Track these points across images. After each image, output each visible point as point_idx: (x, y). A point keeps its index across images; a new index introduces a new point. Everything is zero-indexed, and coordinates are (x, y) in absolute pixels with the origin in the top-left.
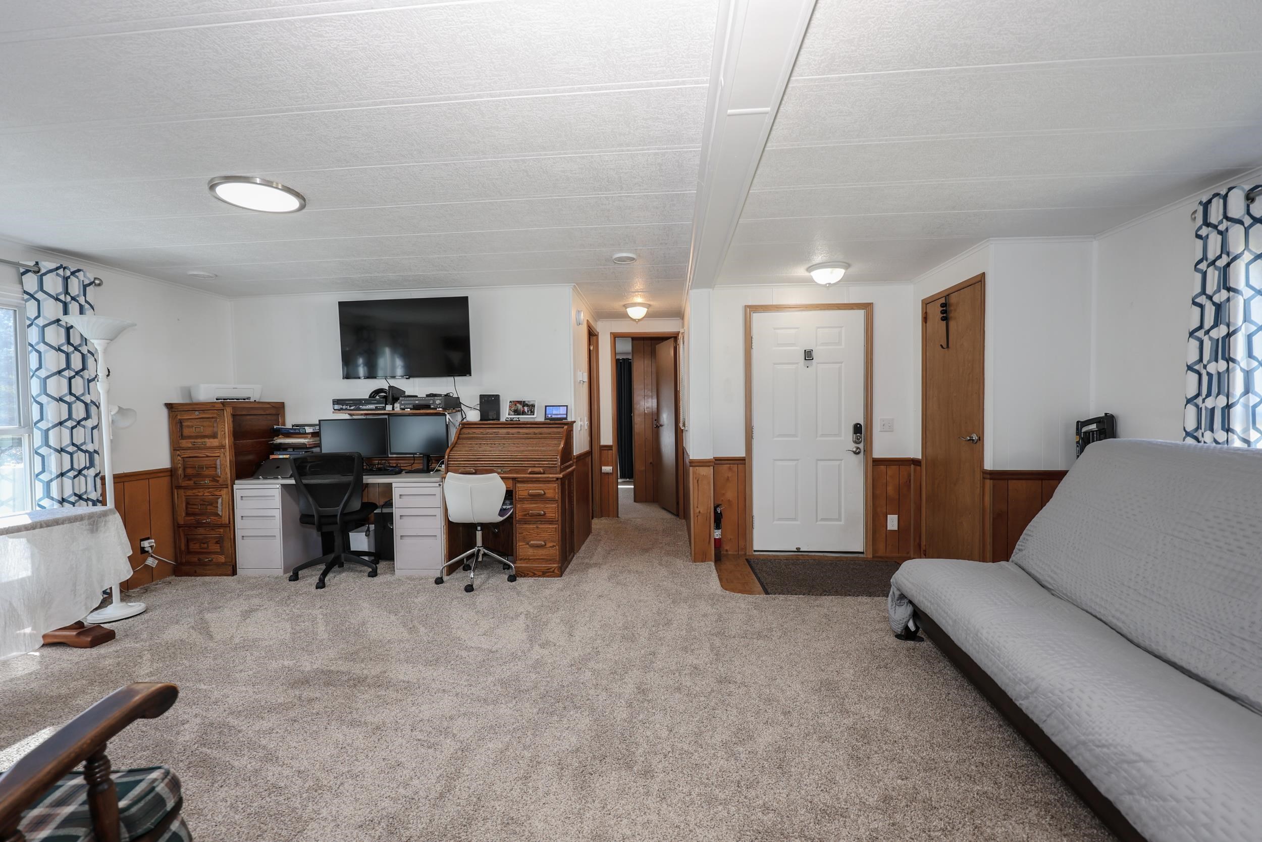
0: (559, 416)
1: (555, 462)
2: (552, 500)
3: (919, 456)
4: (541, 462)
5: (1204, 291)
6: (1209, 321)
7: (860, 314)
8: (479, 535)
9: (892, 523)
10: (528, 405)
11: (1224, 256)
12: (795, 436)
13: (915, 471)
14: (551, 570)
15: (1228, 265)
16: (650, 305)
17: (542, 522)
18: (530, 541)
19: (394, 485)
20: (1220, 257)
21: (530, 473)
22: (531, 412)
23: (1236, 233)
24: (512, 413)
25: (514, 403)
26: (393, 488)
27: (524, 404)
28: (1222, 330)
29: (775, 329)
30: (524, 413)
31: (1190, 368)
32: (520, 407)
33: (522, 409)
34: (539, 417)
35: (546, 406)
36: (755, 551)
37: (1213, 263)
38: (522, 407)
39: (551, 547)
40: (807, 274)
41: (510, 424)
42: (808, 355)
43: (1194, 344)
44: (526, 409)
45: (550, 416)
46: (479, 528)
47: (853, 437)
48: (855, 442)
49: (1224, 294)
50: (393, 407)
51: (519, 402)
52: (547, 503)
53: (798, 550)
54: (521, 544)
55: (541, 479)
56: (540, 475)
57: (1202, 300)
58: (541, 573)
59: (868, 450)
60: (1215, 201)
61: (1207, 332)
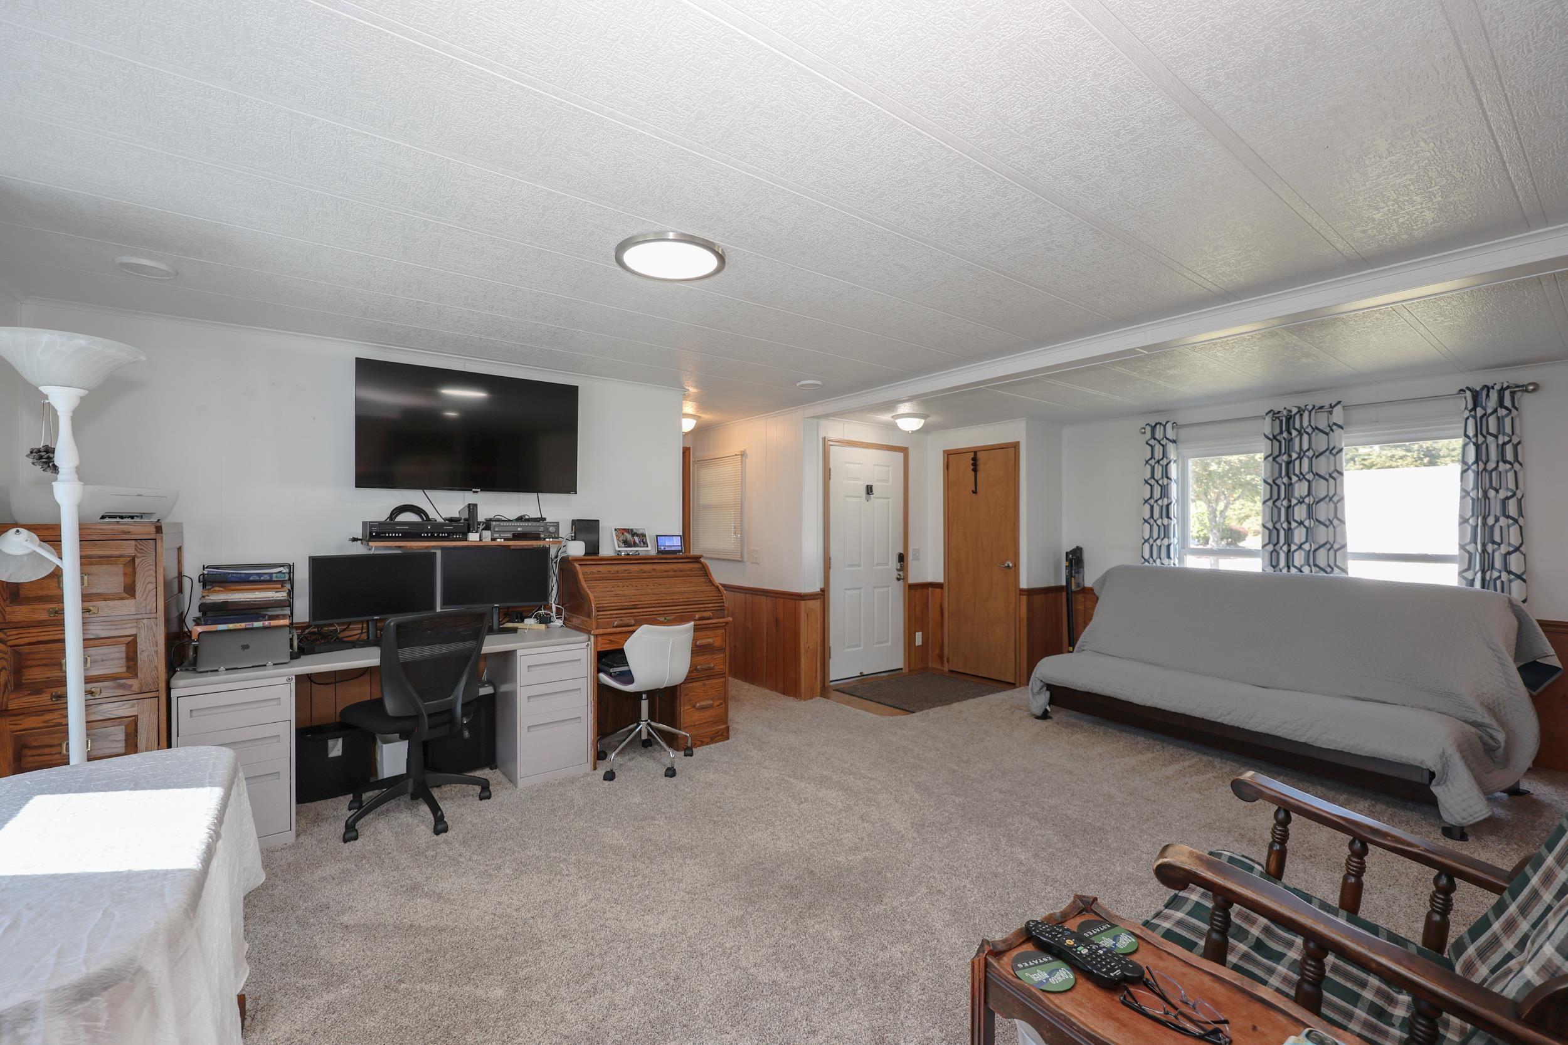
0: (673, 549)
1: (721, 604)
2: (721, 649)
3: (941, 579)
4: (707, 605)
5: (1153, 477)
6: (1157, 495)
7: (901, 455)
8: (645, 704)
9: (919, 641)
10: (638, 535)
11: (1165, 459)
12: (859, 565)
13: (932, 593)
14: (720, 733)
15: (1167, 464)
16: (700, 417)
17: (709, 677)
18: (696, 703)
19: (519, 653)
20: (1162, 459)
21: (700, 619)
22: (644, 543)
23: (1171, 447)
24: (621, 544)
25: (621, 531)
26: (518, 658)
27: (633, 533)
28: (1166, 501)
29: (846, 463)
30: (635, 545)
31: (1146, 521)
32: (629, 537)
33: (632, 540)
34: (650, 550)
35: (657, 536)
36: (831, 682)
37: (1158, 462)
38: (629, 536)
39: (718, 706)
40: (892, 420)
41: (617, 560)
42: (869, 490)
43: (1147, 507)
44: (636, 539)
45: (662, 548)
46: (644, 696)
47: (897, 566)
48: (898, 570)
49: (1165, 481)
50: (480, 536)
51: (627, 530)
52: (715, 654)
53: (862, 675)
54: (686, 708)
55: (711, 626)
56: (709, 621)
57: (1152, 482)
58: (709, 740)
59: (905, 579)
60: (1158, 426)
61: (1156, 501)
